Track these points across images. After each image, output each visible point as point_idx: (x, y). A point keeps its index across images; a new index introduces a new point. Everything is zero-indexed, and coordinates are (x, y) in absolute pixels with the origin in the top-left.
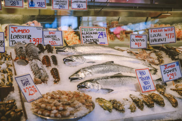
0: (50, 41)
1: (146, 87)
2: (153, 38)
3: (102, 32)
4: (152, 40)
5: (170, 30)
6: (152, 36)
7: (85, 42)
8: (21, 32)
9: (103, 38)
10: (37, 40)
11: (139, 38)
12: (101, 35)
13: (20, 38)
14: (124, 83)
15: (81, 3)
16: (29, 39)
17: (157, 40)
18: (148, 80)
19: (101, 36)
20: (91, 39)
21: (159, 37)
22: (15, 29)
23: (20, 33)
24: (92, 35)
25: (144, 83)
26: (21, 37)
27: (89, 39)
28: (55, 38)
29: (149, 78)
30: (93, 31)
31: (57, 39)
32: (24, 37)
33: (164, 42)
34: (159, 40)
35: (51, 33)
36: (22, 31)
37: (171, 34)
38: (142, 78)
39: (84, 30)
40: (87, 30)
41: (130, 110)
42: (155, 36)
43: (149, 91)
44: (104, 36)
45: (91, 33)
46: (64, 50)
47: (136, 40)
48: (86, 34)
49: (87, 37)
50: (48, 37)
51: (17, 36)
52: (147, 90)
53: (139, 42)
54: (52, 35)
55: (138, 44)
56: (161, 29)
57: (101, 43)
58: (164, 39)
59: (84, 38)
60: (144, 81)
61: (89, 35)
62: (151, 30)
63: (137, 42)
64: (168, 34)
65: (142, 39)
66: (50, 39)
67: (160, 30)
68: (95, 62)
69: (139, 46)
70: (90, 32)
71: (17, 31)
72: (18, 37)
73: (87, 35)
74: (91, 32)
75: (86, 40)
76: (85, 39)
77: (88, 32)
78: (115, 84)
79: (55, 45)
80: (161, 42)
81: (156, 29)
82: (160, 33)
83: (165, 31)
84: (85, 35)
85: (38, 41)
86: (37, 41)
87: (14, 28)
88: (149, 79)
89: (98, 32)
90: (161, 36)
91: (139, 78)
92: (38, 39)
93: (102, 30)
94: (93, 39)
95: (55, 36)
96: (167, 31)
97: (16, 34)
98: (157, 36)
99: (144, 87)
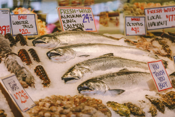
0: (20, 30)
2: (151, 21)
3: (87, 15)
4: (150, 24)
5: (171, 10)
6: (150, 18)
7: (66, 29)
9: (89, 22)
10: (4, 28)
11: (136, 22)
12: (86, 18)
14: (134, 81)
17: (156, 24)
18: (162, 76)
19: (86, 20)
20: (73, 25)
21: (158, 20)
24: (74, 19)
25: (159, 80)
29: (163, 72)
30: (76, 13)
31: (30, 26)
33: (164, 26)
34: (159, 23)
35: (21, 18)
37: (172, 15)
38: (156, 73)
39: (63, 13)
40: (68, 12)
41: (150, 114)
42: (153, 18)
44: (90, 19)
45: (74, 16)
46: (44, 41)
47: (133, 24)
48: (66, 17)
49: (68, 21)
50: (18, 23)
52: (164, 88)
54: (22, 20)
55: (135, 29)
56: (160, 9)
57: (87, 29)
58: (165, 22)
59: (65, 24)
61: (71, 19)
62: (148, 11)
63: (134, 27)
64: (169, 16)
65: (139, 22)
66: (21, 27)
67: (158, 10)
68: (88, 56)
70: (71, 14)
73: (68, 19)
74: (73, 14)
75: (68, 25)
76: (66, 25)
77: (68, 15)
79: (27, 34)
80: (161, 26)
81: (153, 9)
82: (159, 14)
83: (165, 12)
84: (65, 19)
85: (5, 30)
86: (4, 30)
89: (82, 14)
90: (160, 18)
91: (153, 73)
92: (5, 26)
93: (87, 11)
94: (76, 25)
95: (27, 22)
96: (167, 11)
98: (156, 19)
99: (160, 84)
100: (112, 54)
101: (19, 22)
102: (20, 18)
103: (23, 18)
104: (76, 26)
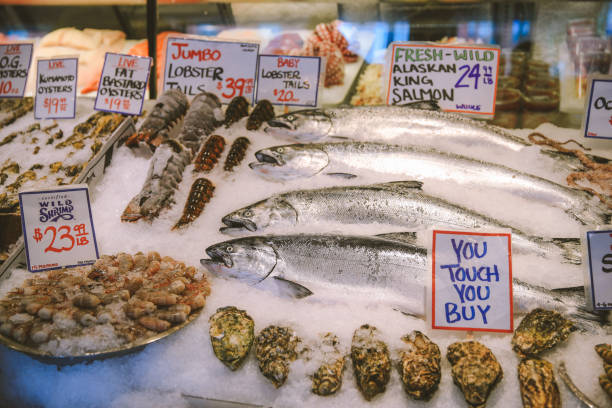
0: (276, 91)
1: (459, 310)
3: (477, 67)
7: (397, 99)
8: (196, 58)
9: (476, 87)
10: (240, 84)
12: (470, 76)
13: (192, 75)
14: (380, 274)
16: (217, 81)
18: (483, 284)
19: (467, 80)
20: (422, 91)
22: (182, 48)
23: (195, 62)
24: (430, 75)
25: (461, 294)
26: (195, 74)
27: (417, 88)
28: (294, 80)
29: (496, 274)
30: (441, 59)
31: (301, 85)
32: (203, 72)
35: (283, 65)
36: (201, 55)
38: (454, 270)
39: (404, 58)
40: (418, 57)
41: (310, 384)
43: (471, 331)
44: (480, 79)
45: (430, 69)
46: (288, 124)
48: (408, 69)
49: (410, 80)
50: (274, 75)
51: (184, 71)
52: (462, 323)
54: (286, 68)
57: (463, 106)
59: (398, 86)
60: (459, 284)
61: (421, 75)
66: (279, 84)
68: (355, 176)
70: (425, 63)
71: (186, 55)
72: (188, 73)
73: (414, 75)
74: (431, 62)
75: (405, 91)
76: (401, 89)
77: (417, 64)
78: (341, 272)
79: (290, 102)
84: (403, 75)
85: (241, 88)
86: (239, 88)
87: (179, 45)
88: (493, 277)
89: (460, 63)
91: (443, 267)
92: (243, 81)
93: (481, 56)
94: (430, 91)
95: (296, 75)
99: (451, 308)
100: (418, 185)
101: (277, 74)
102: (281, 63)
103: (289, 63)
104: (428, 95)
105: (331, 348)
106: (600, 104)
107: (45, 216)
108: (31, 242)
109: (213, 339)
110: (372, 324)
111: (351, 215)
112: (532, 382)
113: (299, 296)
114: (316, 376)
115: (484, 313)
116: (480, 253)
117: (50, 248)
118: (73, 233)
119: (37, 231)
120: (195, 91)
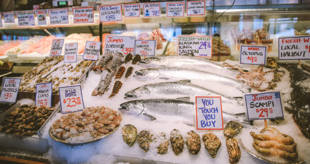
0: (141, 51)
1: (206, 123)
2: (285, 51)
3: (205, 42)
4: (283, 54)
6: (283, 48)
7: (181, 53)
8: (115, 42)
9: (205, 49)
11: (254, 51)
12: (204, 45)
13: (114, 47)
15: (198, 9)
16: (122, 49)
17: (291, 54)
18: (213, 114)
19: (202, 47)
21: (294, 50)
23: (115, 43)
24: (191, 45)
25: (206, 117)
27: (187, 49)
28: (147, 48)
30: (194, 40)
31: (149, 49)
32: (117, 46)
33: (301, 57)
34: (294, 53)
36: (117, 41)
38: (203, 110)
39: (182, 40)
40: (186, 39)
41: (157, 150)
42: (288, 48)
43: (210, 129)
44: (207, 46)
45: (191, 43)
46: (146, 62)
47: (250, 53)
48: (183, 43)
49: (184, 47)
50: (140, 46)
51: (111, 46)
52: (207, 127)
53: (253, 56)
54: (144, 44)
55: (252, 58)
56: (298, 38)
57: (202, 55)
58: (303, 53)
60: (205, 114)
61: (188, 45)
63: (250, 56)
66: (142, 49)
67: (296, 40)
68: (168, 79)
69: (253, 62)
70: (189, 41)
71: (112, 41)
73: (186, 45)
74: (191, 41)
77: (186, 42)
78: (165, 111)
79: (146, 55)
80: (297, 57)
81: (289, 39)
82: (296, 44)
83: (305, 42)
84: (182, 46)
85: (130, 51)
87: (110, 38)
88: (216, 111)
89: (200, 41)
90: (297, 48)
91: (199, 109)
92: (130, 48)
93: (206, 39)
94: (191, 50)
95: (148, 46)
96: (308, 42)
97: (111, 43)
98: (292, 49)
99: (203, 122)
100: (189, 81)
102: (143, 43)
103: (145, 43)
105: (164, 138)
106: (244, 53)
107: (67, 95)
108: (62, 103)
109: (124, 136)
110: (176, 129)
111: (168, 92)
112: (231, 146)
113: (152, 120)
114: (159, 148)
115: (213, 123)
116: (211, 103)
117: (68, 106)
118: (76, 100)
119: (64, 100)
120: (115, 52)
